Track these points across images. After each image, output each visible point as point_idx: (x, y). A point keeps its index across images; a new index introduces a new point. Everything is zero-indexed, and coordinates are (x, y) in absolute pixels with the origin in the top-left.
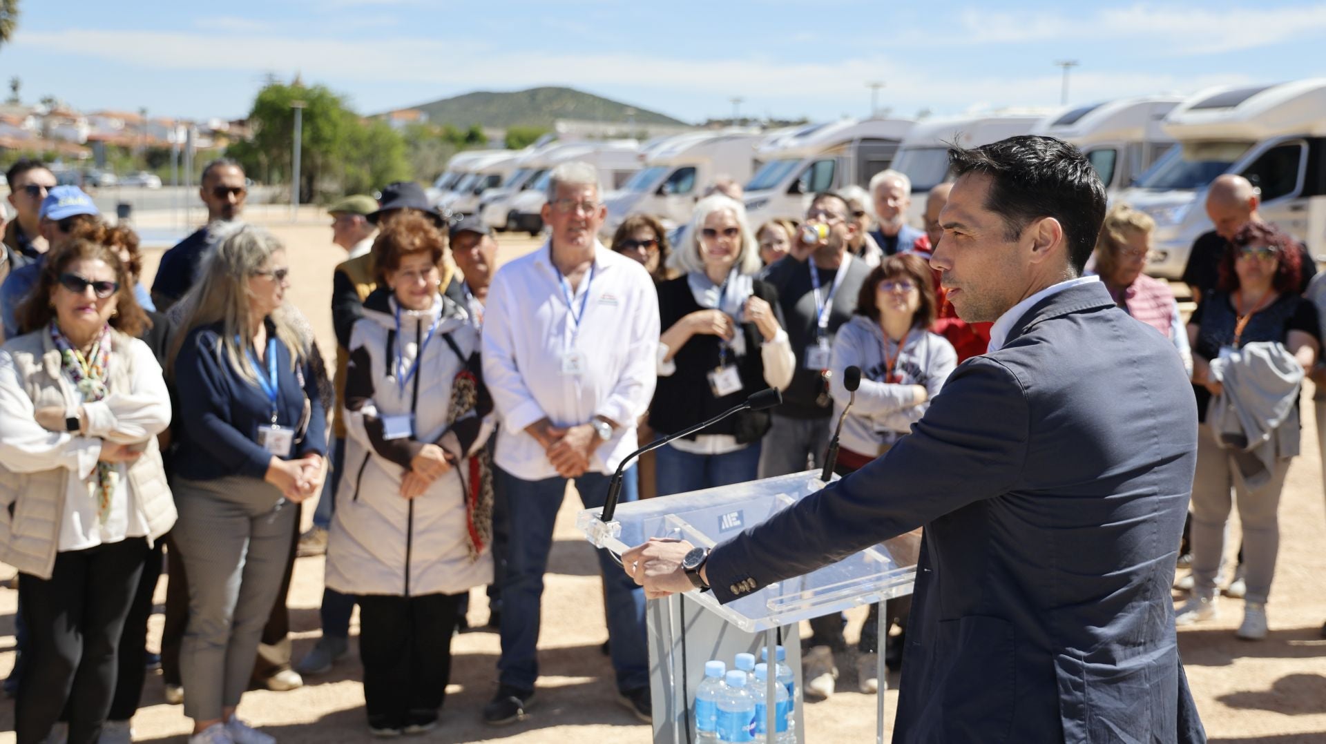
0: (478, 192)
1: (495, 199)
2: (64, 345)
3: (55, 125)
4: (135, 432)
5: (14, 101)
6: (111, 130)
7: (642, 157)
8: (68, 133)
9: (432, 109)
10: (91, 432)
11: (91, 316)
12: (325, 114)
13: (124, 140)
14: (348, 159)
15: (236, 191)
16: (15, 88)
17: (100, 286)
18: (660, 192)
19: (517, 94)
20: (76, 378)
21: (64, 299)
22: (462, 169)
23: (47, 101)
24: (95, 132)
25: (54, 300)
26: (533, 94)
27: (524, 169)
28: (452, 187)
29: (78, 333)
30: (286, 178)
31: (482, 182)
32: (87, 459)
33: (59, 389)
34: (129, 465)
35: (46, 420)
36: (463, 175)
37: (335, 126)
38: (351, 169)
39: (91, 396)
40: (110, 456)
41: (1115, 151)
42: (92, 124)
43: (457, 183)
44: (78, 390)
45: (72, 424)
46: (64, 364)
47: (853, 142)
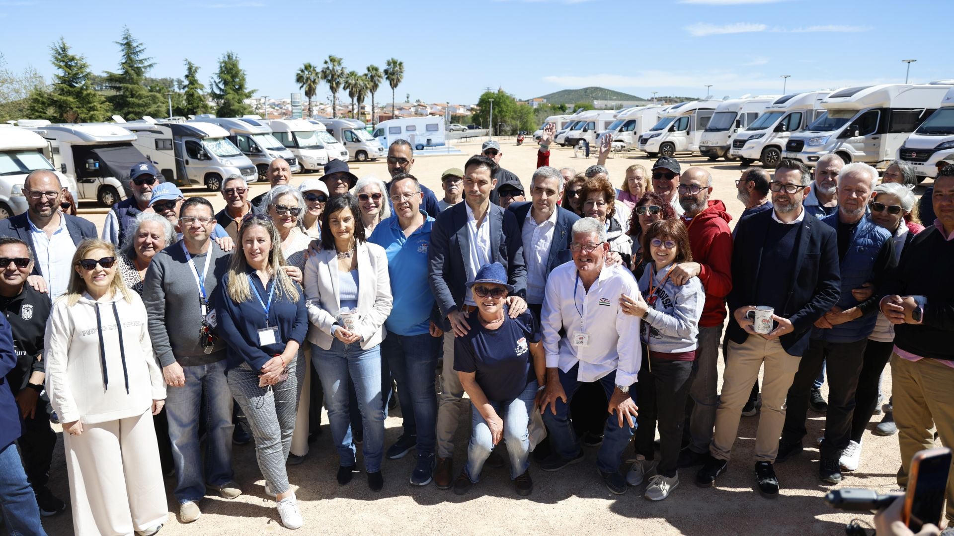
5: (408, 102)
6: (437, 110)
8: (424, 112)
9: (548, 97)
12: (504, 102)
13: (441, 114)
14: (513, 118)
16: (408, 98)
18: (621, 130)
19: (579, 90)
24: (432, 111)
26: (586, 90)
30: (486, 126)
37: (508, 106)
38: (514, 122)
41: (801, 113)
42: (431, 108)
47: (696, 109)
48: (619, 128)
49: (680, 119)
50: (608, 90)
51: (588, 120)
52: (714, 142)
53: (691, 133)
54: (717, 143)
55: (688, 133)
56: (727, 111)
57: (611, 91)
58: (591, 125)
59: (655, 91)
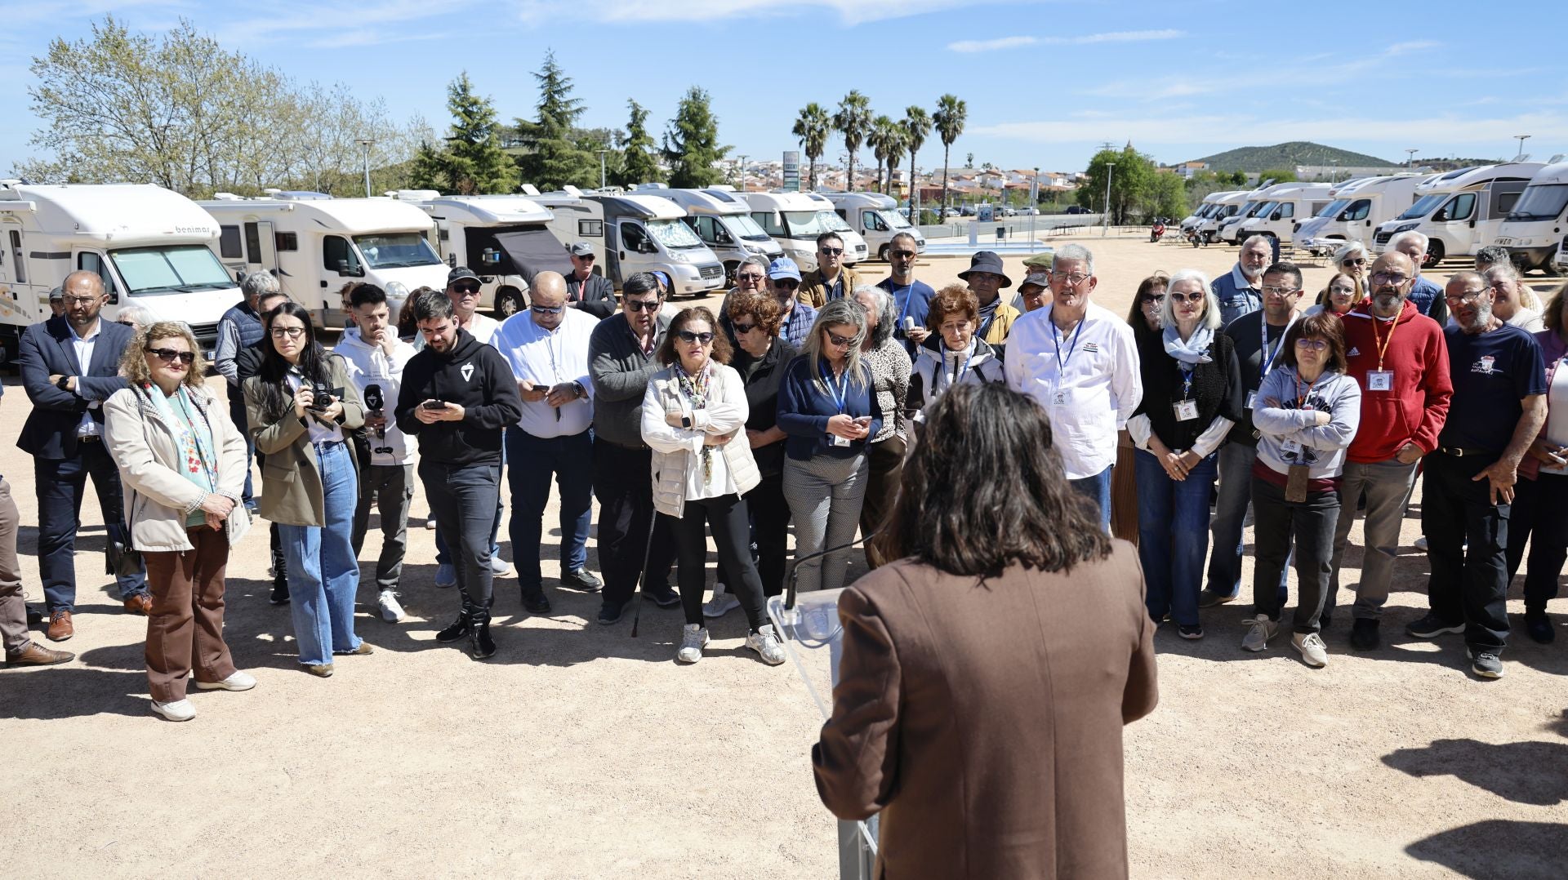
0: (1220, 218)
1: (1229, 223)
2: (681, 374)
3: (989, 180)
4: (724, 428)
5: (970, 167)
6: (1018, 181)
7: (1332, 193)
8: (996, 184)
9: (1211, 161)
10: (696, 428)
11: (699, 357)
12: (1134, 168)
13: (1025, 187)
14: (1147, 195)
15: (908, 254)
16: (970, 160)
17: (702, 336)
18: (1341, 218)
20: (689, 394)
21: (682, 346)
22: (1212, 203)
23: (988, 165)
24: (1010, 183)
25: (676, 346)
26: (1283, 148)
27: (1252, 202)
28: (1204, 215)
29: (692, 367)
30: (1099, 209)
31: (1224, 211)
32: (698, 442)
33: (679, 401)
34: (722, 448)
35: (670, 420)
36: (1213, 206)
37: (1139, 175)
38: (1148, 203)
39: (698, 405)
40: (710, 443)
42: (1009, 178)
43: (1208, 212)
44: (691, 401)
45: (686, 422)
46: (682, 385)
47: (1490, 180)
48: (1337, 215)
49: (1457, 199)
50: (1325, 148)
51: (1282, 200)
52: (1525, 240)
53: (1479, 224)
54: (1530, 242)
55: (1472, 224)
56: (1555, 182)
57: (1330, 149)
58: (1286, 208)
59: (1412, 149)
